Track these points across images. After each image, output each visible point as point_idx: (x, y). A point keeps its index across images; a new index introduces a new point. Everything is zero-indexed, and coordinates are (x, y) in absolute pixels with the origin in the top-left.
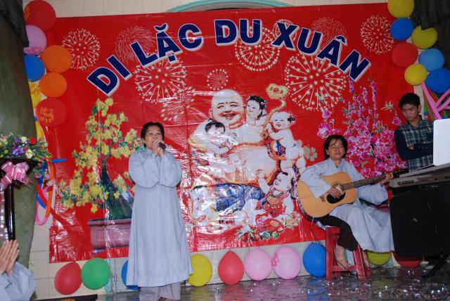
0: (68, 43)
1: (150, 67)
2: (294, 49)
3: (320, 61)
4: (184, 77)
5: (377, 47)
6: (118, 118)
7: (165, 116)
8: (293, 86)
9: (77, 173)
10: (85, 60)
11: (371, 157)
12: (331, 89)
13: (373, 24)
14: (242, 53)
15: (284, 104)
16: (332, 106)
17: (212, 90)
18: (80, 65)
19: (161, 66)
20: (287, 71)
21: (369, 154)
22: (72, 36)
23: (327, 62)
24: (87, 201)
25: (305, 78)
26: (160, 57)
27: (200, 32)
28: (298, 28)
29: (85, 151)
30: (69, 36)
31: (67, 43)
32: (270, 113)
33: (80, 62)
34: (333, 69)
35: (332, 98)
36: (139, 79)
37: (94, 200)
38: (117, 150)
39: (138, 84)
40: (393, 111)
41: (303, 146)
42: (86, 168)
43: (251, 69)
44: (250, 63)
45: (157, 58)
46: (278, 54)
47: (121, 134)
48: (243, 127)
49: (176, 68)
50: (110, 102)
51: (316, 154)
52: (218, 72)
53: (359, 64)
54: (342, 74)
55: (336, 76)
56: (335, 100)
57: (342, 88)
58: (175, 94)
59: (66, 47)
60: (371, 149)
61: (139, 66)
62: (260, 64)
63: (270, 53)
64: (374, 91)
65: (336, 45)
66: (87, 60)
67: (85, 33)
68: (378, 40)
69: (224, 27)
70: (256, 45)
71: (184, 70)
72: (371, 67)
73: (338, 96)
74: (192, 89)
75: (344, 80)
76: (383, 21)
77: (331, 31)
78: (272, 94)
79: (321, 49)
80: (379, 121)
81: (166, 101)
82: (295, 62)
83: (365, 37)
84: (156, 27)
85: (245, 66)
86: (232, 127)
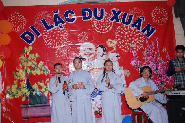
0: (11, 19)
1: (50, 31)
2: (120, 23)
3: (132, 28)
4: (67, 36)
5: (159, 22)
6: (35, 56)
7: (57, 55)
8: (119, 41)
9: (15, 82)
10: (19, 27)
11: (156, 74)
12: (137, 42)
13: (157, 11)
14: (95, 24)
15: (115, 49)
16: (138, 50)
17: (80, 42)
18: (16, 30)
19: (55, 30)
20: (116, 33)
21: (155, 73)
22: (13, 15)
23: (136, 29)
24: (20, 96)
25: (125, 37)
27: (75, 14)
28: (122, 12)
29: (19, 72)
30: (11, 16)
32: (108, 54)
33: (17, 28)
34: (138, 32)
35: (138, 46)
36: (45, 37)
37: (23, 95)
38: (34, 71)
39: (44, 39)
40: (167, 52)
41: (123, 70)
42: (19, 80)
43: (99, 32)
44: (99, 29)
45: (54, 27)
46: (112, 25)
47: (36, 64)
48: (95, 60)
49: (63, 31)
50: (31, 48)
51: (130, 73)
52: (83, 33)
53: (150, 30)
54: (142, 34)
55: (140, 36)
56: (139, 47)
57: (142, 41)
58: (62, 44)
59: (10, 21)
60: (156, 70)
61: (45, 31)
62: (103, 30)
63: (108, 25)
64: (158, 43)
65: (139, 21)
67: (19, 14)
68: (160, 19)
69: (86, 12)
70: (102, 20)
71: (67, 32)
72: (156, 31)
73: (141, 46)
74: (70, 42)
75: (144, 37)
76: (162, 9)
77: (137, 14)
78: (109, 45)
79: (133, 22)
80: (160, 57)
81: (58, 48)
82: (120, 29)
83: (153, 17)
84: (54, 12)
85: (96, 30)
86: (89, 60)
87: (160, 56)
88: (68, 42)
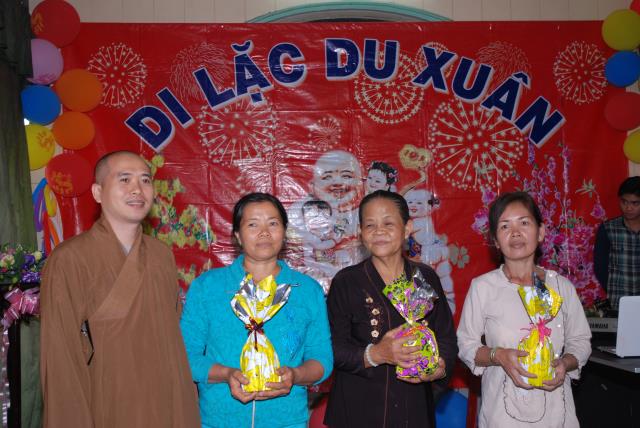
1: (222, 110)
2: (446, 91)
3: (485, 112)
4: (274, 127)
5: (578, 93)
7: (242, 188)
8: (440, 150)
10: (122, 93)
11: (553, 266)
12: (499, 158)
13: (574, 55)
14: (364, 94)
15: (424, 177)
16: (498, 183)
18: (115, 101)
19: (239, 108)
20: (433, 126)
21: (550, 261)
22: (104, 53)
23: (497, 114)
25: (460, 139)
26: (239, 94)
27: (302, 58)
28: (455, 57)
30: (100, 54)
31: (96, 63)
33: (115, 95)
34: (504, 125)
35: (500, 172)
36: (206, 128)
38: (166, 236)
39: (203, 135)
40: (595, 196)
41: (448, 244)
43: (378, 119)
44: (377, 110)
45: (234, 96)
46: (421, 99)
47: (173, 211)
49: (261, 113)
50: (159, 161)
51: (468, 257)
52: (327, 122)
53: (546, 118)
54: (518, 133)
55: (509, 137)
56: (504, 175)
57: (515, 156)
58: (259, 154)
59: (94, 71)
60: (555, 253)
61: (206, 108)
62: (392, 112)
63: (409, 96)
64: (566, 162)
65: (512, 87)
66: (127, 93)
67: (125, 50)
68: (581, 82)
69: (340, 51)
70: (388, 81)
71: (274, 116)
72: (565, 125)
73: (509, 170)
74: (285, 148)
75: (521, 143)
76: (592, 50)
77: (506, 64)
78: (406, 162)
79: (489, 92)
80: (570, 211)
81: (245, 164)
82: (446, 112)
83: (559, 77)
84: (235, 46)
85: (369, 114)
86: (342, 209)
87: (572, 207)
88: (276, 146)
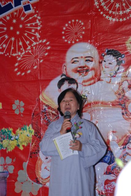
1: (5, 18)
4: (39, 28)
7: (18, 71)
17: (67, 43)
19: (16, 16)
26: (15, 6)
43: (111, 19)
44: (110, 12)
45: (12, 8)
49: (31, 18)
52: (75, 22)
58: (29, 47)
62: (121, 13)
71: (39, 20)
74: (46, 42)
81: (19, 55)
85: (104, 15)
88: (41, 41)
